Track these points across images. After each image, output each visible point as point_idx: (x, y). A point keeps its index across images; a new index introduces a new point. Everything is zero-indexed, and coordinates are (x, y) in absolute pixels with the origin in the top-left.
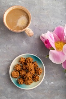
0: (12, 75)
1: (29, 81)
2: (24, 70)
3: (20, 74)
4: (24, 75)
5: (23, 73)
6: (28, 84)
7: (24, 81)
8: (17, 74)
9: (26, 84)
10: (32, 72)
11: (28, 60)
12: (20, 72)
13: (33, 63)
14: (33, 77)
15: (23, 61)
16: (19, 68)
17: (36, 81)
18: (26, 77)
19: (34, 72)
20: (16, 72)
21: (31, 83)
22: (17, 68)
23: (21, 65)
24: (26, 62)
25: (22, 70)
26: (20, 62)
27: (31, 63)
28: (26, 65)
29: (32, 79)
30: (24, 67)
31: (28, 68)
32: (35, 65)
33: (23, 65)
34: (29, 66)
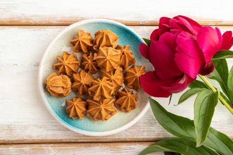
0: (49, 84)
1: (102, 107)
2: (87, 71)
3: (75, 84)
4: (88, 86)
5: (84, 79)
6: (100, 118)
7: (87, 107)
8: (65, 83)
9: (92, 117)
10: (113, 77)
11: (102, 39)
12: (75, 76)
13: (118, 48)
14: (117, 96)
15: (85, 40)
16: (70, 63)
17: (125, 110)
18: (93, 93)
19: (121, 77)
20: (60, 77)
21: (111, 114)
22: (66, 62)
23: (78, 55)
24: (95, 44)
25: (79, 73)
26: (74, 45)
27: (111, 46)
28: (95, 54)
29: (114, 102)
30: (90, 61)
31: (100, 64)
32: (123, 53)
33: (85, 56)
34: (105, 53)
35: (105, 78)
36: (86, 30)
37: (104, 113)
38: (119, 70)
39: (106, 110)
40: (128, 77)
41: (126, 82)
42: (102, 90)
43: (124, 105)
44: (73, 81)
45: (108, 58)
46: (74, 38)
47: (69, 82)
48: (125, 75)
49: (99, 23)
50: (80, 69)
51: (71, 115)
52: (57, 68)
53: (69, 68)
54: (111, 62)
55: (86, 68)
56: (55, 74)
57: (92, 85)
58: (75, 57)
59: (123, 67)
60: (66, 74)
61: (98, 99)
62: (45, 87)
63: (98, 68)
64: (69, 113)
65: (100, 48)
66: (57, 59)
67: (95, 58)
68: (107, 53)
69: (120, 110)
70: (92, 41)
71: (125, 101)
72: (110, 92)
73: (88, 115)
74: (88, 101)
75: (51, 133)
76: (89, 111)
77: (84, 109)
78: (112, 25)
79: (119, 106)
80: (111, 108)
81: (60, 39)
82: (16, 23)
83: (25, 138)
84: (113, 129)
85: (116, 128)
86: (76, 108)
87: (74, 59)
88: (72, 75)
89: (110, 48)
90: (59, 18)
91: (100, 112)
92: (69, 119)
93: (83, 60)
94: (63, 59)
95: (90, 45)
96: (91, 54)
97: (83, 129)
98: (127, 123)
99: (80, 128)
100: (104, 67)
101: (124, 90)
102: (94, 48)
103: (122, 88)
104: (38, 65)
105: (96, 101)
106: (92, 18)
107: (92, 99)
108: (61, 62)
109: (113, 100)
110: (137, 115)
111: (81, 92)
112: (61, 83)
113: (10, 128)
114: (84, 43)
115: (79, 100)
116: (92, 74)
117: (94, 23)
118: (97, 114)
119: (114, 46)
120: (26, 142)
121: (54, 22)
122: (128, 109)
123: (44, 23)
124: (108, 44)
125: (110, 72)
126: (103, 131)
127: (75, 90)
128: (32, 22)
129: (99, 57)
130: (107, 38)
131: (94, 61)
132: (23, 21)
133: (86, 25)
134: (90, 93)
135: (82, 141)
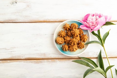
0: (57, 40)
1: (74, 47)
2: (69, 36)
3: (65, 40)
4: (69, 41)
5: (68, 39)
6: (73, 51)
7: (69, 47)
8: (62, 40)
9: (70, 51)
10: (77, 38)
11: (73, 26)
14: (78, 44)
15: (68, 26)
16: (64, 34)
17: (81, 48)
18: (71, 43)
19: (79, 38)
20: (60, 38)
21: (76, 49)
22: (62, 34)
23: (66, 31)
24: (71, 28)
25: (66, 37)
26: (64, 28)
27: (76, 28)
28: (71, 31)
29: (77, 46)
30: (70, 33)
31: (73, 34)
32: (80, 31)
33: (68, 31)
34: (75, 31)
35: (75, 38)
36: (68, 24)
37: (74, 49)
38: (79, 36)
39: (75, 48)
40: (82, 38)
41: (81, 40)
42: (74, 42)
43: (80, 47)
44: (64, 39)
45: (76, 32)
46: (64, 26)
47: (63, 40)
48: (80, 37)
49: (72, 21)
50: (66, 36)
51: (64, 50)
52: (59, 35)
53: (63, 35)
54: (77, 33)
55: (68, 35)
56: (59, 37)
57: (71, 41)
58: (65, 32)
59: (80, 35)
60: (62, 37)
61: (73, 45)
62: (56, 41)
63: (72, 35)
64: (63, 49)
65: (73, 29)
66: (59, 33)
67: (71, 32)
68: (75, 30)
69: (79, 48)
70: (70, 27)
71: (81, 45)
72: (76, 43)
73: (69, 50)
74: (69, 45)
75: (57, 56)
76: (70, 49)
77: (68, 48)
78: (76, 22)
79: (79, 47)
80: (76, 48)
81: (60, 26)
82: (45, 22)
83: (49, 57)
84: (77, 54)
85: (78, 54)
86: (66, 48)
87: (64, 32)
88: (64, 37)
89: (76, 29)
90: (59, 20)
91: (73, 49)
92: (63, 51)
93: (67, 33)
94: (61, 32)
95: (70, 28)
96: (70, 31)
97: (68, 54)
98: (81, 52)
99: (67, 54)
100: (74, 35)
101: (80, 42)
102: (71, 29)
103: (79, 42)
104: (53, 34)
105: (72, 46)
106: (69, 20)
107: (71, 45)
108: (61, 33)
109: (77, 45)
110: (84, 50)
111: (67, 43)
112: (61, 40)
113: (44, 54)
114: (68, 27)
115: (66, 45)
116: (70, 37)
117: (70, 21)
118: (72, 49)
119: (77, 28)
120: (50, 58)
121: (57, 21)
122: (82, 48)
123: (54, 21)
124: (75, 28)
125: (76, 37)
126: (74, 55)
127: (65, 42)
128: (50, 21)
129: (73, 32)
130: (75, 26)
131: (71, 33)
132: (48, 21)
133: (68, 22)
134: (70, 43)
135: (67, 58)
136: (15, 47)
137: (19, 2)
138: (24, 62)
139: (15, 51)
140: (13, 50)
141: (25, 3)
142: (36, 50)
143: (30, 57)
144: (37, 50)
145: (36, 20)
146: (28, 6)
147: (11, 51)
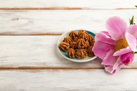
7: (76, 51)
22: (67, 38)
32: (89, 36)
37: (82, 53)
40: (91, 44)
43: (90, 51)
45: (83, 32)
51: (69, 54)
60: (67, 42)
73: (76, 55)
75: (61, 65)
76: (77, 53)
77: (74, 52)
80: (85, 52)
83: (50, 67)
86: (71, 50)
105: (79, 49)
113: (44, 63)
114: (74, 33)
122: (92, 54)
136: (8, 56)
137: (21, 19)
138: (17, 71)
139: (8, 60)
140: (5, 59)
141: (28, 19)
142: (34, 59)
143: (25, 66)
144: (36, 59)
145: (38, 33)
146: (30, 22)
147: (2, 59)
